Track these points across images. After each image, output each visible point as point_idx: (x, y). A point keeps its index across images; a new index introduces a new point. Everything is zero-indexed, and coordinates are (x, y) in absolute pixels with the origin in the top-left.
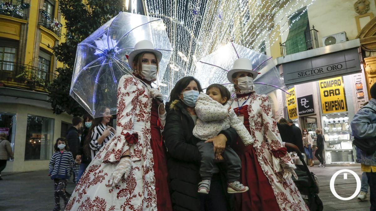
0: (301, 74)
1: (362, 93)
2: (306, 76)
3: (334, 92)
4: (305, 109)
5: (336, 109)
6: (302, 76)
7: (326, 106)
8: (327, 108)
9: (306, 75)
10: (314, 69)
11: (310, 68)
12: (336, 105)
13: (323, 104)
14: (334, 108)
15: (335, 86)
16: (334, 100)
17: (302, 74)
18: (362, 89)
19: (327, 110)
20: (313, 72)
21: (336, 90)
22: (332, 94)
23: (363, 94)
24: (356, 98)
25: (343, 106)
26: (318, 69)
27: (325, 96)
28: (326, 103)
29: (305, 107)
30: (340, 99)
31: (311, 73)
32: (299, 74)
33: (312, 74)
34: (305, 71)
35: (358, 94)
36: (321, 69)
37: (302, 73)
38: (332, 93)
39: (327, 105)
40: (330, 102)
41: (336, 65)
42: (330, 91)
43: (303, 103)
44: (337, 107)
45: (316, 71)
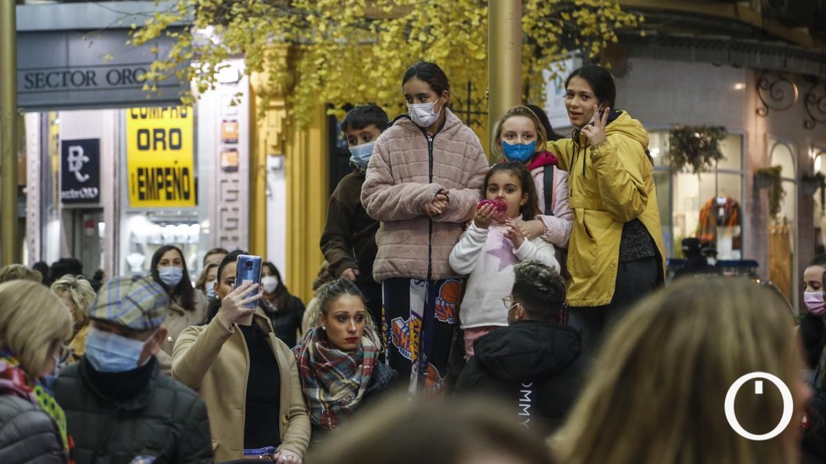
0: (33, 79)
1: (234, 154)
2: (47, 88)
3: (167, 139)
4: (79, 186)
5: (169, 196)
6: (37, 86)
7: (141, 184)
8: (143, 190)
9: (50, 86)
10: (72, 70)
11: (63, 63)
12: (168, 184)
13: (133, 175)
14: (162, 193)
15: (171, 117)
16: (163, 166)
17: (37, 80)
18: (236, 142)
19: (142, 196)
20: (68, 78)
21: (172, 131)
22: (160, 144)
23: (238, 157)
24: (219, 169)
25: (186, 189)
26: (84, 71)
27: (141, 148)
28: (140, 171)
29: (79, 176)
30: (181, 165)
31: (61, 81)
32: (30, 77)
33: (65, 84)
34: (46, 72)
35: (225, 156)
36: (91, 75)
37: (37, 75)
38: (160, 140)
39: (143, 178)
40: (153, 170)
41: (133, 69)
42: (156, 131)
43: (74, 163)
44: (170, 189)
45: (78, 79)
